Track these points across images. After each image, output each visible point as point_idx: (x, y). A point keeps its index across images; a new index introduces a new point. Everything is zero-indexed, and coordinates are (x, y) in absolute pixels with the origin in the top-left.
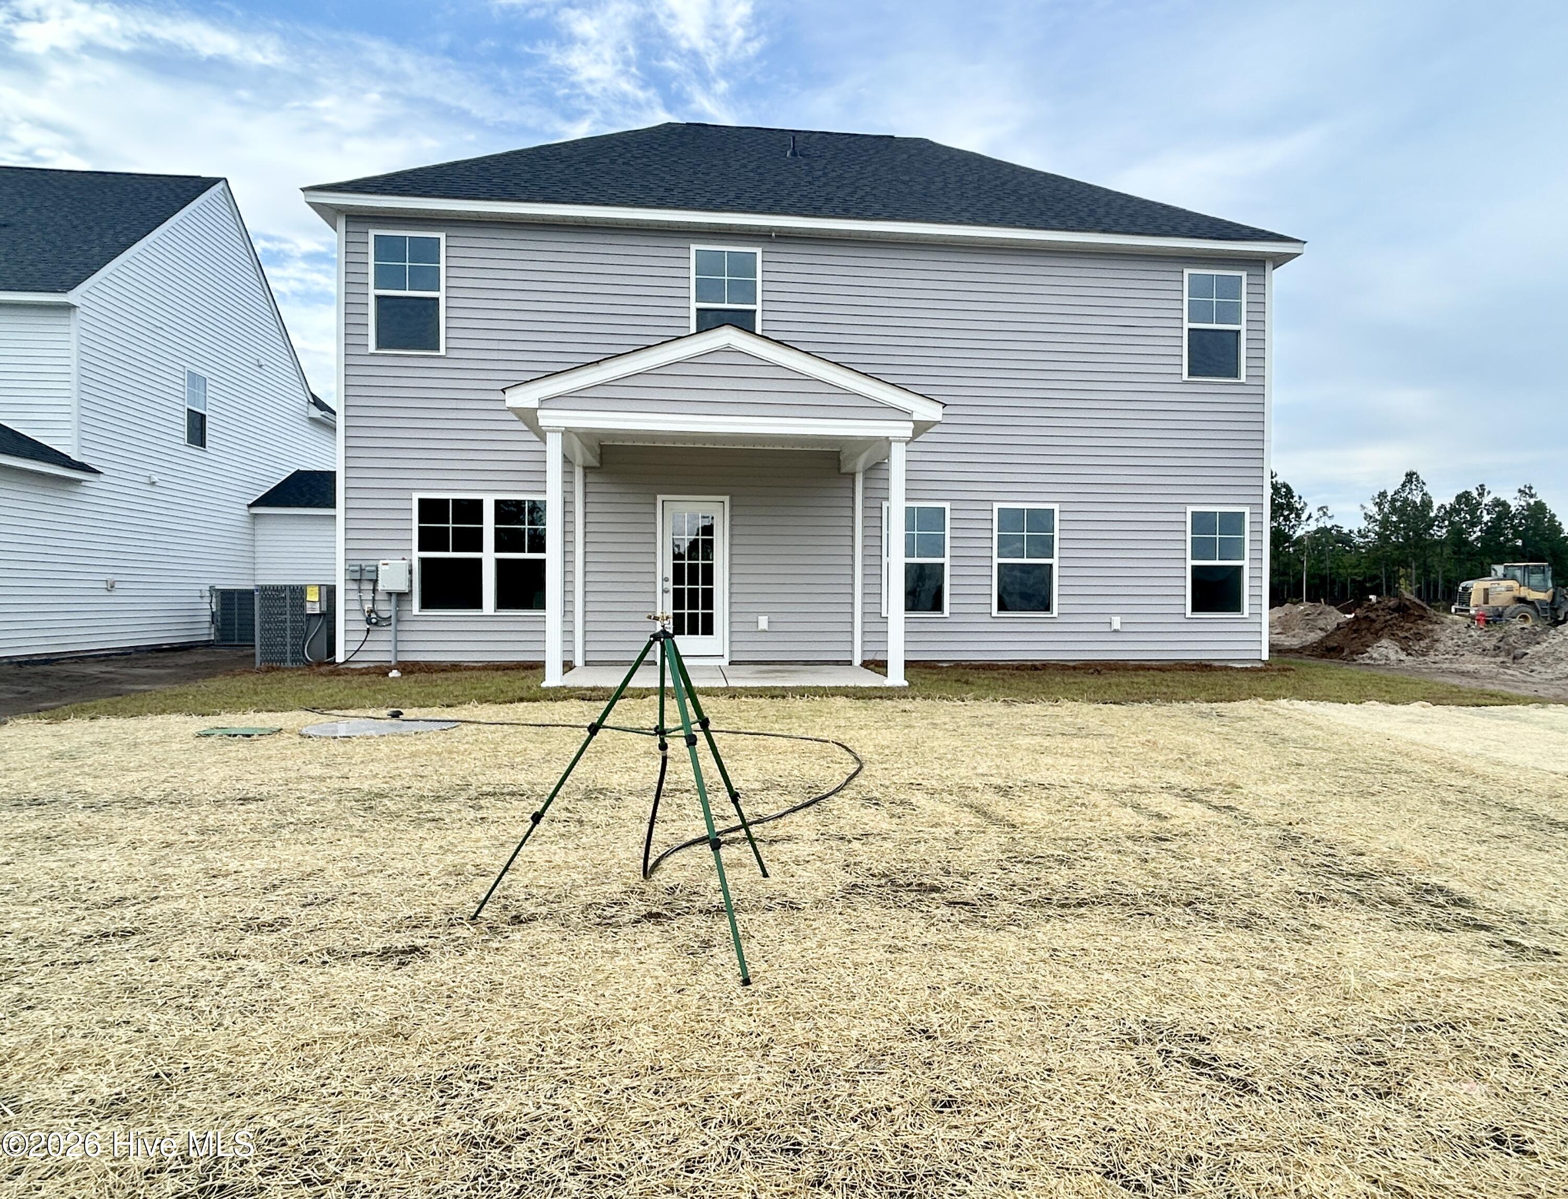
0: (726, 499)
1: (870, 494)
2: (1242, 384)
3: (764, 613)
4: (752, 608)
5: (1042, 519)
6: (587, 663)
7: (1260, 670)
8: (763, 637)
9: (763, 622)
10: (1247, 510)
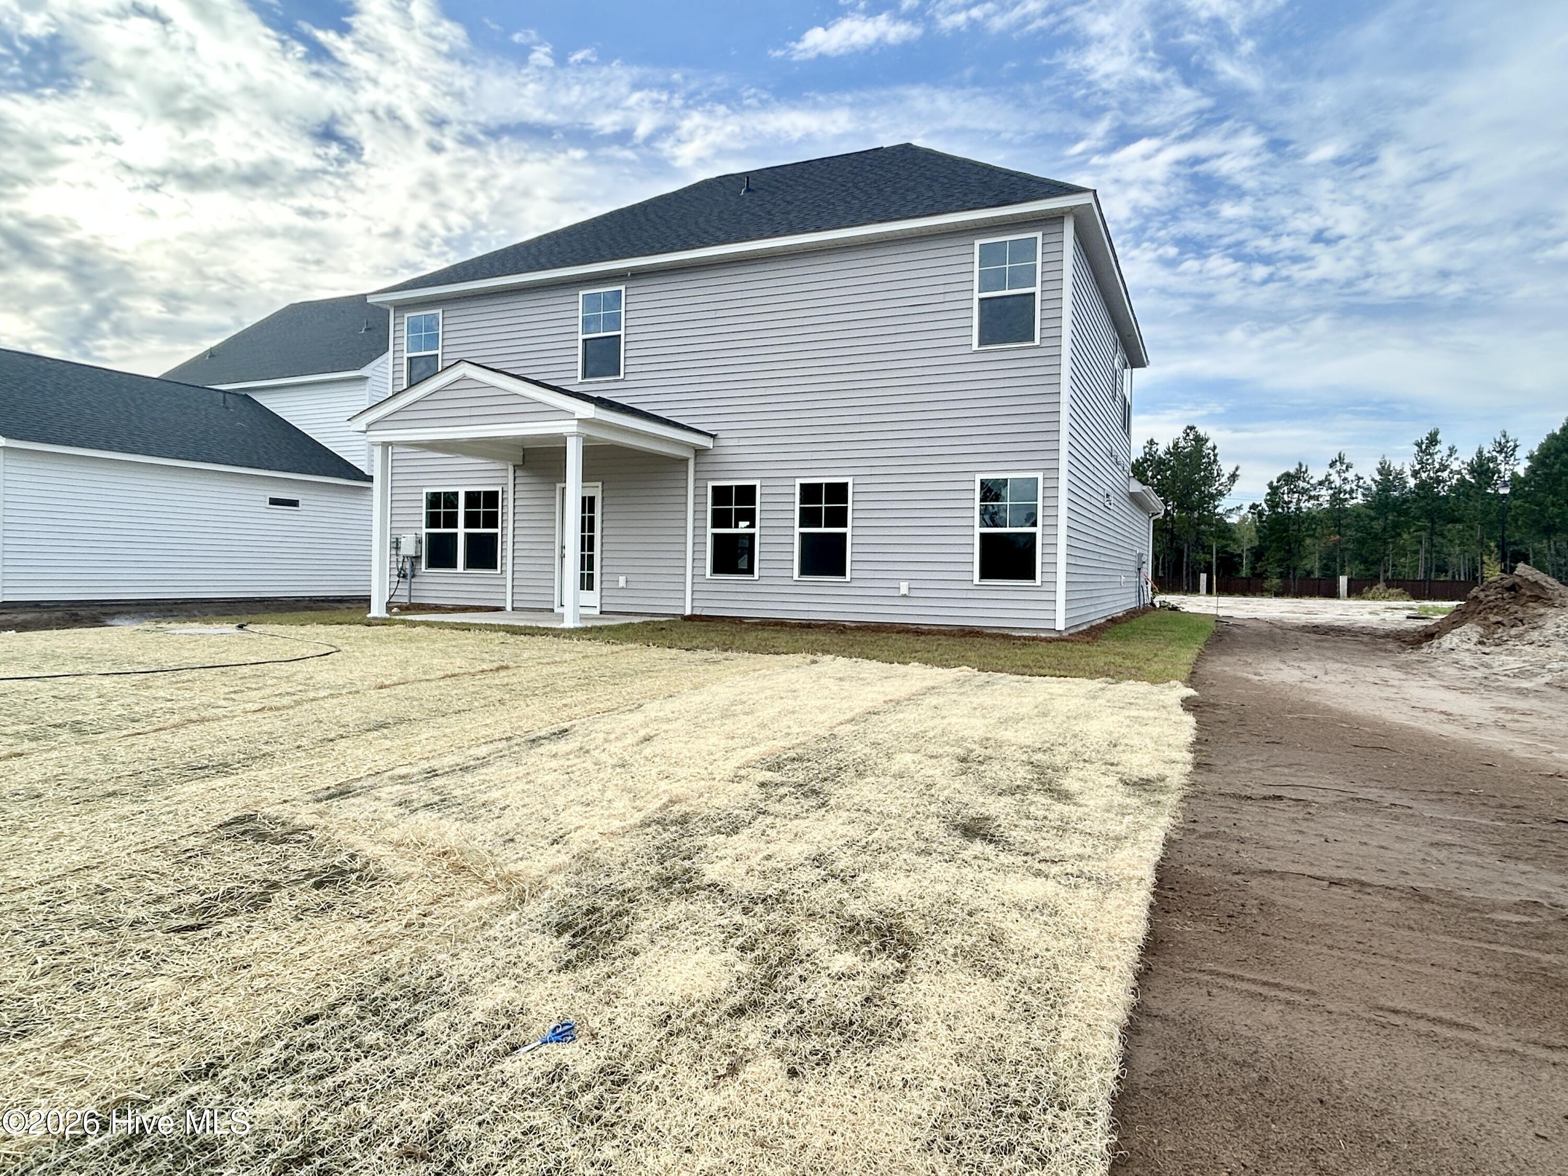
0: (600, 484)
1: (699, 475)
2: (1037, 347)
3: (622, 574)
4: (615, 570)
5: (838, 492)
6: (513, 609)
7: (1057, 640)
8: (621, 593)
9: (622, 583)
10: (1040, 476)
